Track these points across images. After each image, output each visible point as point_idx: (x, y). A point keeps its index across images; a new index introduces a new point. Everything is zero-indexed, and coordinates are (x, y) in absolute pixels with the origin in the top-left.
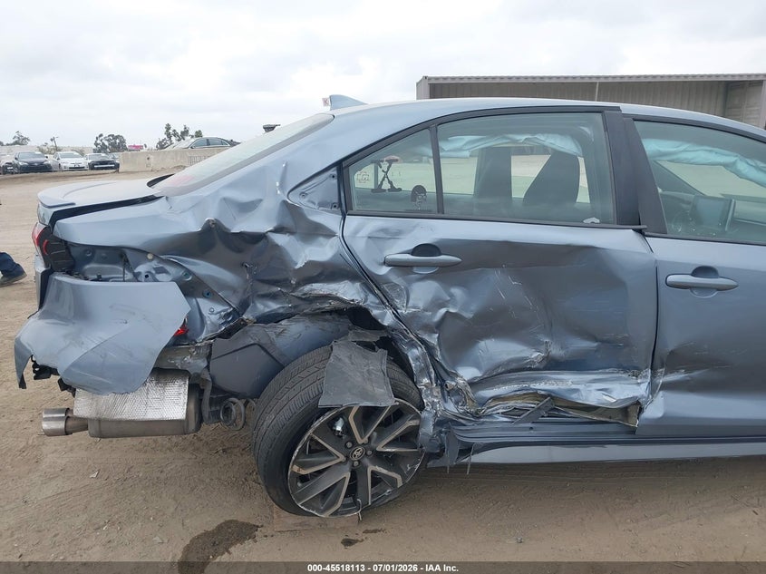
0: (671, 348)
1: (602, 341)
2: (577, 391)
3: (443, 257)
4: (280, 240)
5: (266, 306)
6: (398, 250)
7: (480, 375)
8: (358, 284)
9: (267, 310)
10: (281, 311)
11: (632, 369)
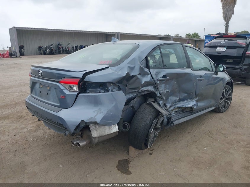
0: (198, 93)
1: (188, 93)
2: (184, 105)
3: (167, 78)
4: (139, 76)
5: (130, 96)
6: (160, 77)
7: (170, 105)
8: (152, 87)
9: (130, 97)
10: (134, 96)
11: (192, 99)
